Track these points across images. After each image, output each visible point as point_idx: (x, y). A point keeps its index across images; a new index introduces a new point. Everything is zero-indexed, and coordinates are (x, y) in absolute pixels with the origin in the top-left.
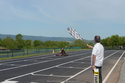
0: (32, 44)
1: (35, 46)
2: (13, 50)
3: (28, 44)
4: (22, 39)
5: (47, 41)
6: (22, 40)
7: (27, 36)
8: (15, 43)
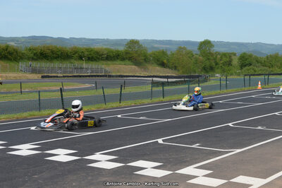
0: (235, 61)
3: (225, 64)
4: (212, 51)
5: (270, 56)
6: (212, 54)
7: (228, 42)
8: (196, 61)
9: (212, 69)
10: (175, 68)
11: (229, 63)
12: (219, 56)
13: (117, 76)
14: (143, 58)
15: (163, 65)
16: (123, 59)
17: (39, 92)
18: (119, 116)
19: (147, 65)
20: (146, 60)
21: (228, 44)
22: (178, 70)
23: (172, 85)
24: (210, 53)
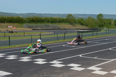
0: (113, 23)
1: (115, 24)
4: (103, 19)
8: (96, 23)
9: (103, 26)
10: (87, 25)
11: (110, 23)
12: (106, 20)
13: (63, 29)
14: (74, 21)
15: (82, 24)
16: (66, 22)
17: (31, 36)
18: (64, 45)
19: (75, 24)
20: (75, 22)
21: (110, 15)
22: (88, 27)
23: (85, 33)
24: (102, 19)
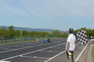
1: (24, 35)
2: (6, 38)
3: (18, 34)
5: (32, 32)
6: (13, 31)
7: (18, 27)
8: (8, 33)
10: (1, 35)
24: (13, 30)
